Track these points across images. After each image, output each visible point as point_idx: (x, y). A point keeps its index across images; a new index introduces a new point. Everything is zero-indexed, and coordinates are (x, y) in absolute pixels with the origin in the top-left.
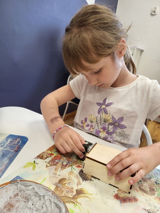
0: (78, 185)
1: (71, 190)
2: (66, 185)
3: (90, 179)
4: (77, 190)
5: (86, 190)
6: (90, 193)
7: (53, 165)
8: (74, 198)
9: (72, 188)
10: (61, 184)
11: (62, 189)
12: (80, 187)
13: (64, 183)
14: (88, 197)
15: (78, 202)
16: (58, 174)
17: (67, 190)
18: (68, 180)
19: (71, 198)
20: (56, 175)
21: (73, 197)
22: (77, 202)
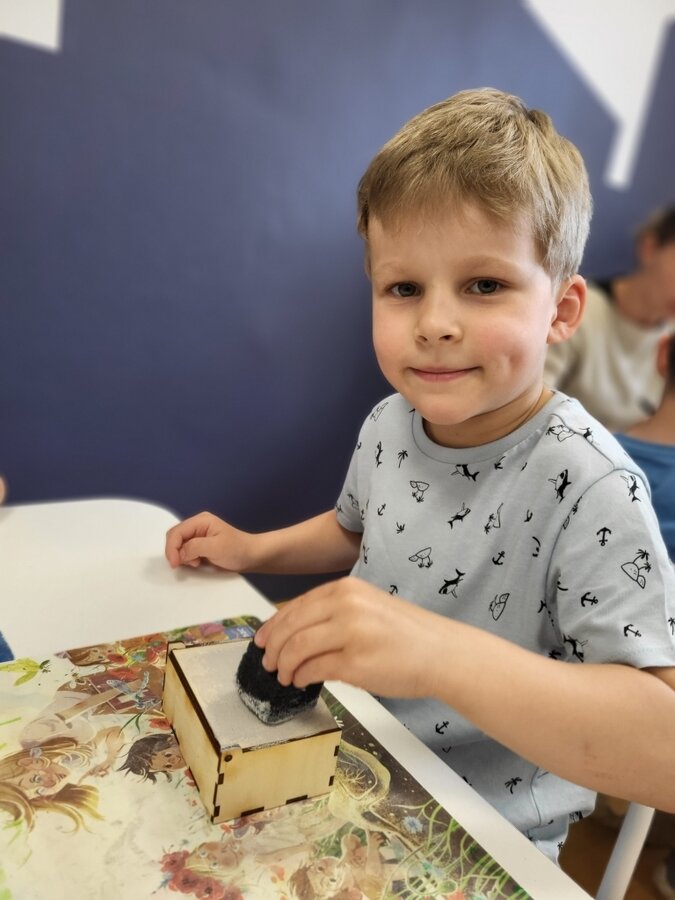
0: (91, 773)
1: (55, 777)
2: (56, 760)
3: (151, 771)
4: (69, 786)
5: (97, 798)
6: (99, 810)
7: (85, 691)
8: (37, 803)
9: (62, 776)
10: (43, 750)
11: (31, 765)
12: (89, 781)
13: (57, 751)
14: (79, 819)
15: (33, 817)
16: (67, 721)
17: (42, 773)
18: (79, 747)
19: (26, 798)
20: (61, 721)
21: (34, 800)
22: (28, 818)
